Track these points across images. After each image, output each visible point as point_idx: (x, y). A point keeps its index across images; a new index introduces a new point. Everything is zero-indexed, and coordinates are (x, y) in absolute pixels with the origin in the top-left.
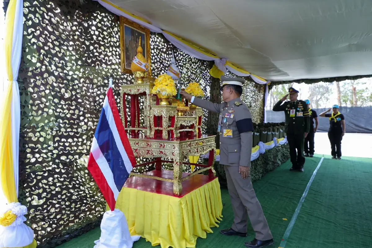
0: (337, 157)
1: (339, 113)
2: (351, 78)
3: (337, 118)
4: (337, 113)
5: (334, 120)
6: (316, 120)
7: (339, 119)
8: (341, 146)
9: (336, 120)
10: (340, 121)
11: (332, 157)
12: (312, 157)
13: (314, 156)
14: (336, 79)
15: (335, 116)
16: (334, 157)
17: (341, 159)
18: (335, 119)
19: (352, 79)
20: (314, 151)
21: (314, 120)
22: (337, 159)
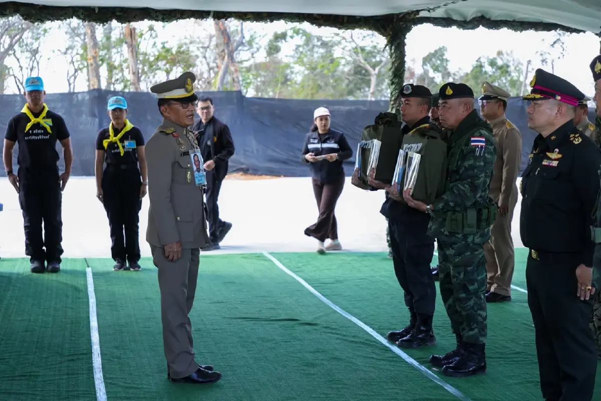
0: (127, 265)
1: (129, 126)
2: (157, 16)
3: (126, 143)
4: (125, 125)
5: (118, 147)
6: (66, 147)
7: (130, 144)
8: (138, 227)
9: (123, 147)
10: (133, 150)
11: (115, 263)
12: (56, 270)
13: (62, 266)
14: (118, 14)
15: (120, 136)
16: (121, 266)
17: (139, 267)
18: (120, 145)
19: (160, 18)
20: (61, 251)
21: (59, 146)
22: (128, 269)
